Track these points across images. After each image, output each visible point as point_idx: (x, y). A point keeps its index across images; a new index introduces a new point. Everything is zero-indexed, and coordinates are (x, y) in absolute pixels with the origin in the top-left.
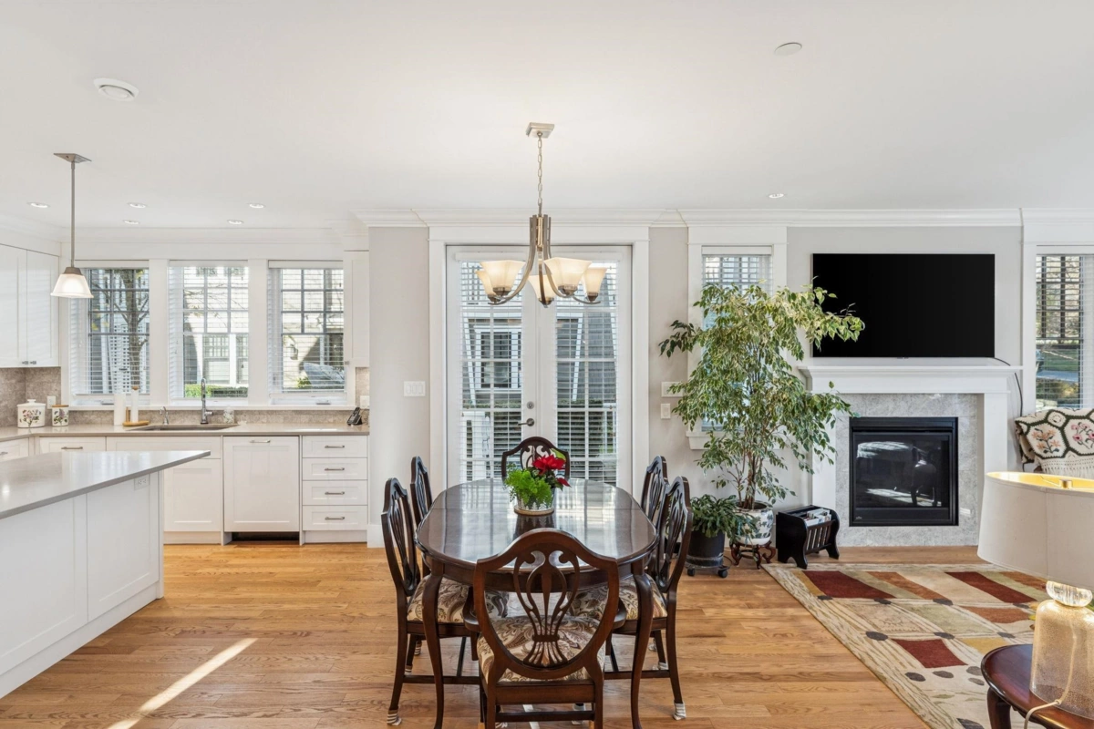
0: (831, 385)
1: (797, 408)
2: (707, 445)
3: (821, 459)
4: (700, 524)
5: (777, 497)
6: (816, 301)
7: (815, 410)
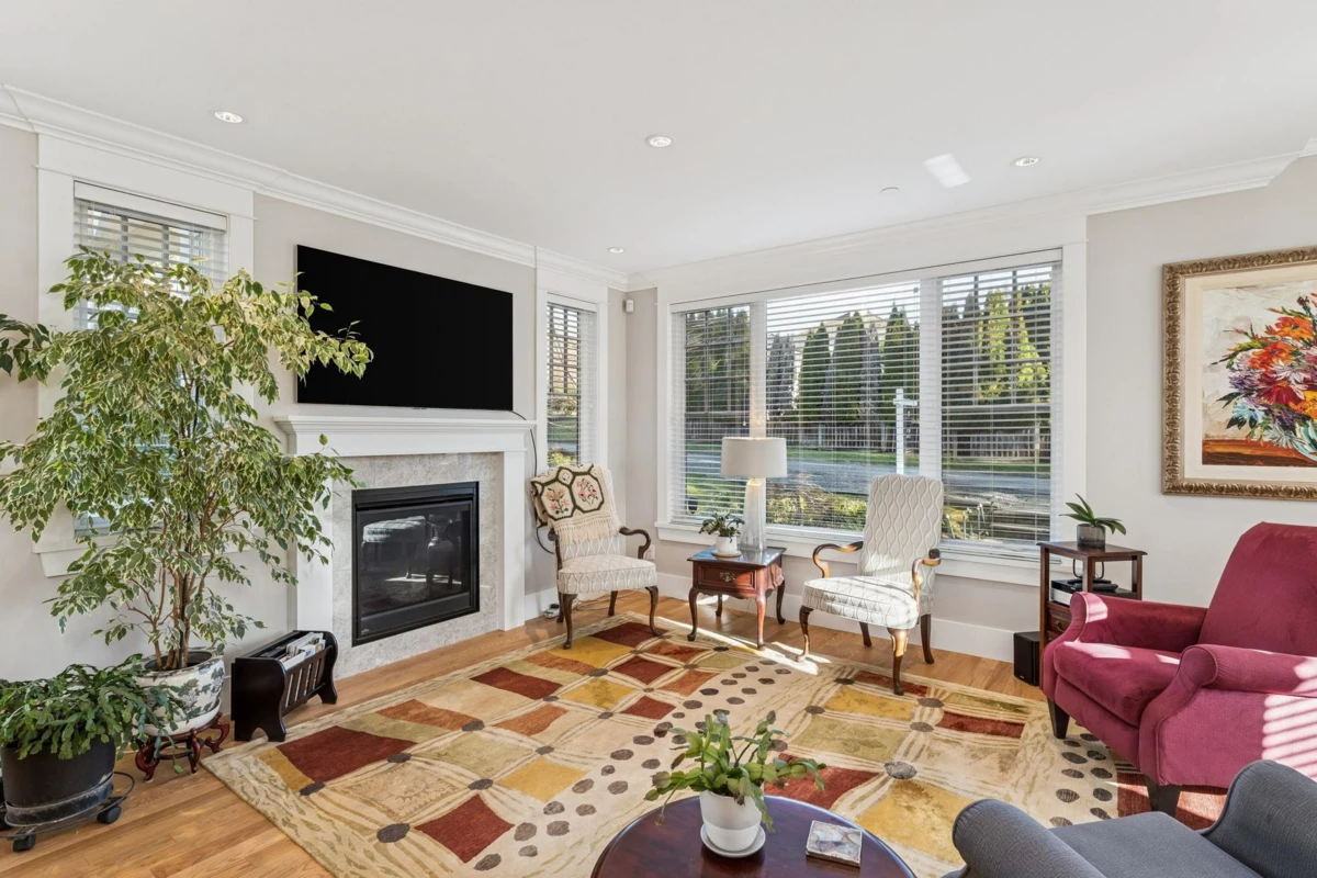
0: (323, 440)
1: (265, 479)
2: (75, 567)
3: (309, 559)
4: (45, 737)
5: (229, 636)
6: (301, 311)
7: (297, 481)
